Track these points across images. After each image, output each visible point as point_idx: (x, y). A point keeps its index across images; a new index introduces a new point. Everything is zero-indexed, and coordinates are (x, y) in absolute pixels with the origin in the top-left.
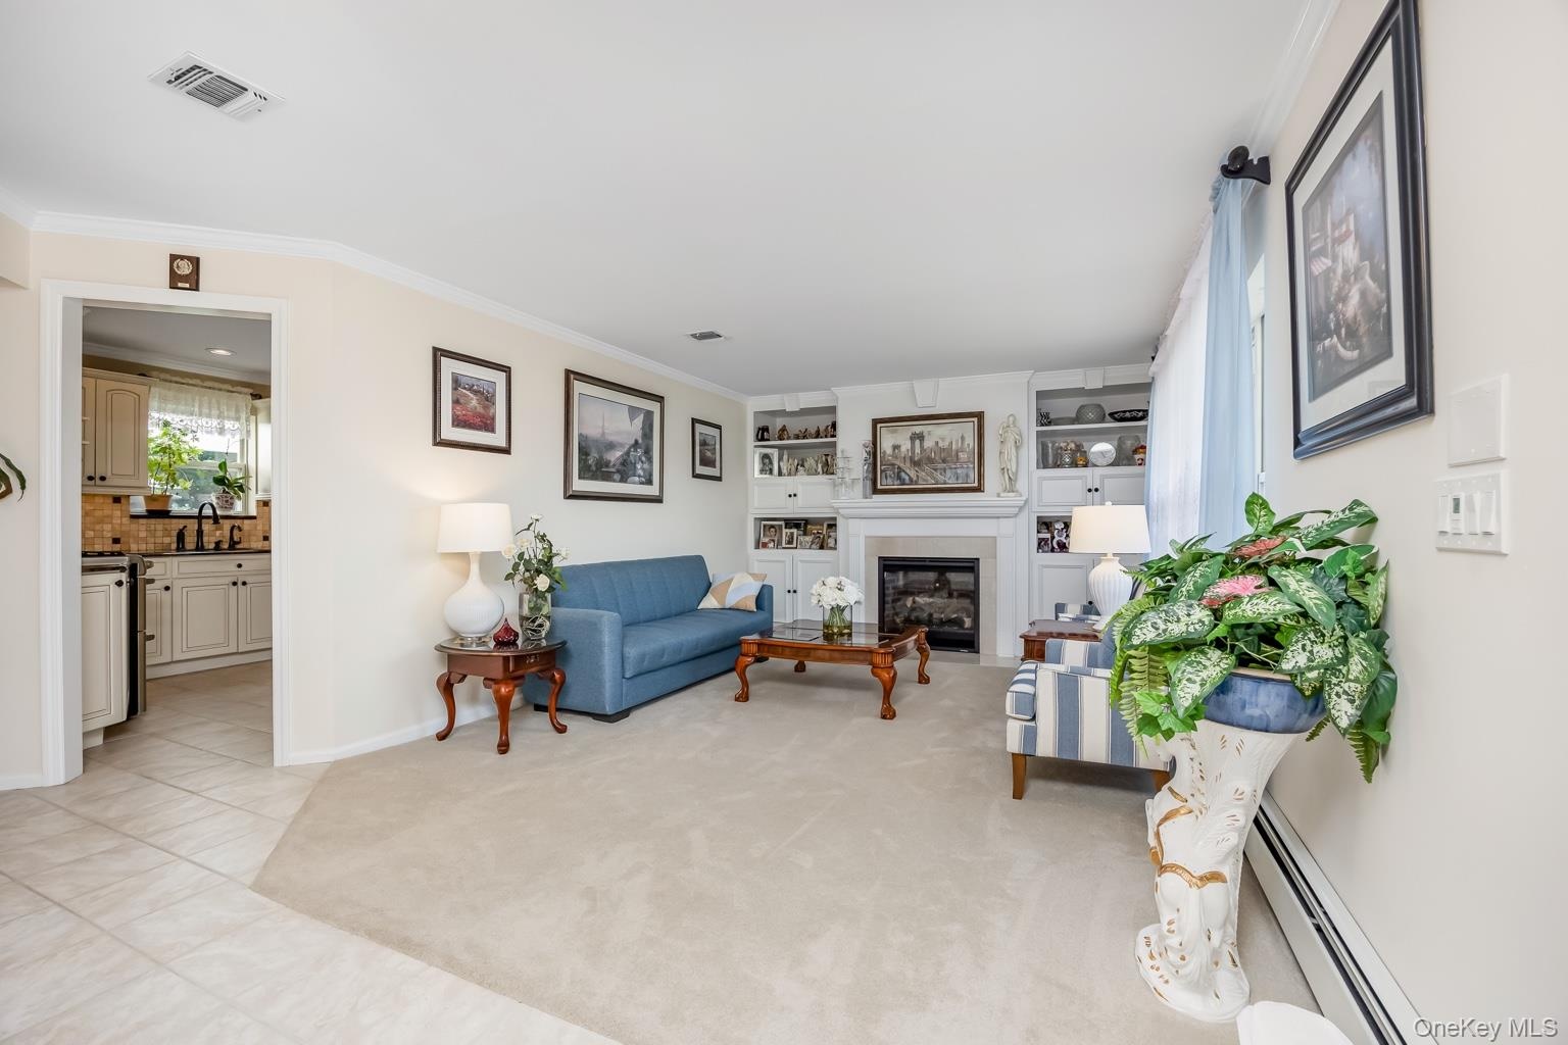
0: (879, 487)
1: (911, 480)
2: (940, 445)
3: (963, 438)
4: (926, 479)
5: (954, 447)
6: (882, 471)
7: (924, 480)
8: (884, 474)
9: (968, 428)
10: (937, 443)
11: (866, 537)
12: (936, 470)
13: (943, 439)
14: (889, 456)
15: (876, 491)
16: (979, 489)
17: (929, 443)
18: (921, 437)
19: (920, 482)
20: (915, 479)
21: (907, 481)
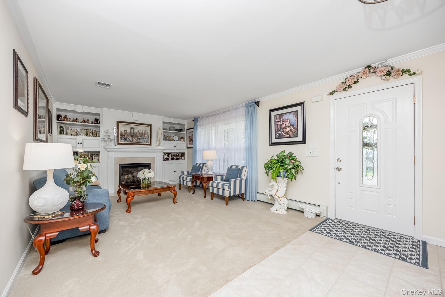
0: (119, 142)
1: (130, 141)
2: (139, 131)
3: (146, 131)
4: (135, 141)
5: (143, 133)
6: (120, 138)
7: (134, 141)
8: (121, 138)
9: (147, 128)
10: (138, 131)
11: (115, 158)
12: (138, 139)
13: (140, 130)
14: (123, 133)
15: (118, 144)
16: (150, 145)
17: (136, 131)
18: (133, 129)
19: (133, 141)
20: (131, 141)
21: (129, 141)
